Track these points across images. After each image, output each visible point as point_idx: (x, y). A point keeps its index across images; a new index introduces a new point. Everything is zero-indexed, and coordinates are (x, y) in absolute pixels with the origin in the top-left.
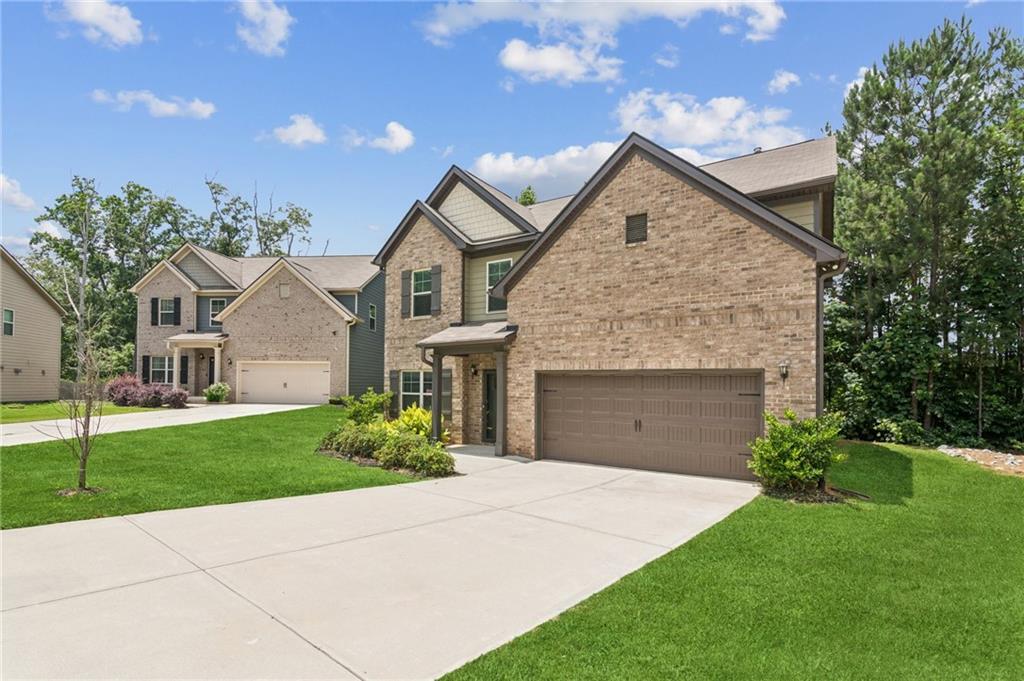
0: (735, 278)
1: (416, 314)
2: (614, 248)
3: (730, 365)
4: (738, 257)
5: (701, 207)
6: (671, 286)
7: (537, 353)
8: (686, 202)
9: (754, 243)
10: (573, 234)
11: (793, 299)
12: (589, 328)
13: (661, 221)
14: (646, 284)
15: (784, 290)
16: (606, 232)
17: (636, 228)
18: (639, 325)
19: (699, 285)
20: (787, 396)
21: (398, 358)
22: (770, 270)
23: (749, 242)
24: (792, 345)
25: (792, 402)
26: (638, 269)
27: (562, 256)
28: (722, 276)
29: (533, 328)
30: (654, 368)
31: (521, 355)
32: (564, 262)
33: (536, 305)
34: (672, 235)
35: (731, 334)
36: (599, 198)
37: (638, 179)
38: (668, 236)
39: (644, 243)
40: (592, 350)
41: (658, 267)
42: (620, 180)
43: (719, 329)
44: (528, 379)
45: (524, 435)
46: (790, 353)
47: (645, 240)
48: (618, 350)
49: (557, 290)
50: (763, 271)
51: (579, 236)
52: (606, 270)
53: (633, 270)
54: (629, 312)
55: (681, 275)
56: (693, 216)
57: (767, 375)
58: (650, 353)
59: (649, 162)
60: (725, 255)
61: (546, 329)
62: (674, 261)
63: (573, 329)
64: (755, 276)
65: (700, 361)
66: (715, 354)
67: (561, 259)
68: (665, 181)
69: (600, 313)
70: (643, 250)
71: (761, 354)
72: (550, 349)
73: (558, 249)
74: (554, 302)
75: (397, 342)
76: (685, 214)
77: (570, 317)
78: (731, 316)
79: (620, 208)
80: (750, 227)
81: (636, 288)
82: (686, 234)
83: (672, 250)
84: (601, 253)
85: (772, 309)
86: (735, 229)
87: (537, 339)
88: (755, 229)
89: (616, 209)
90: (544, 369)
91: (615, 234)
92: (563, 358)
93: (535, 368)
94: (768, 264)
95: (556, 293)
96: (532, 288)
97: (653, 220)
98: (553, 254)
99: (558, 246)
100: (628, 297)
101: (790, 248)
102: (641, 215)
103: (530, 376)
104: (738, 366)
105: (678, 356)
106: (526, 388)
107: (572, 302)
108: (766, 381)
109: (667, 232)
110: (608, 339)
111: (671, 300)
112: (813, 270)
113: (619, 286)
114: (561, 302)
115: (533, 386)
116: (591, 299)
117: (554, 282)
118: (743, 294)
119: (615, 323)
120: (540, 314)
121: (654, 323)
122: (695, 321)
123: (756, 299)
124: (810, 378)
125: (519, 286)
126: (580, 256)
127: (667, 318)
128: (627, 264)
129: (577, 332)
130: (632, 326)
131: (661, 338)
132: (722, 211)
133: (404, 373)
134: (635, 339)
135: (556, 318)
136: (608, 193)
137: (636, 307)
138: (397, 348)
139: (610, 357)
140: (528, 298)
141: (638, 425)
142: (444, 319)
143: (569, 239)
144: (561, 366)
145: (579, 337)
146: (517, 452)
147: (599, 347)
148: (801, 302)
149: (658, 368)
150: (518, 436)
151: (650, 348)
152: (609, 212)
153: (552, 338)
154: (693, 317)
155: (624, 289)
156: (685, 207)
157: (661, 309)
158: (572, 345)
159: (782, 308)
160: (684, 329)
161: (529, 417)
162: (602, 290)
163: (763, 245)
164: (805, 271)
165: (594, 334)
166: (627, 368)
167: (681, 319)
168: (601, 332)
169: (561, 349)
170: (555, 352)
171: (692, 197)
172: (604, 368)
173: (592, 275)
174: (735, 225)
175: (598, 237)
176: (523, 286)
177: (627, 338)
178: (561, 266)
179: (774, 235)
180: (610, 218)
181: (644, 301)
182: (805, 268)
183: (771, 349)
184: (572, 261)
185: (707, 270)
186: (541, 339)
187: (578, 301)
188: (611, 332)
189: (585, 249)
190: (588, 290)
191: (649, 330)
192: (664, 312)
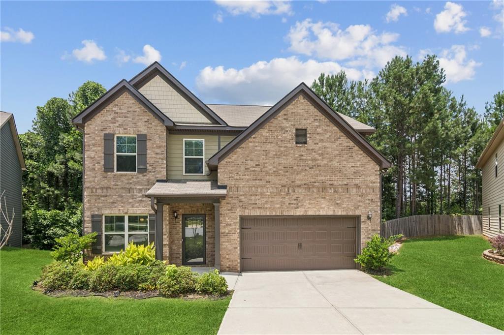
0: (349, 170)
1: (118, 170)
2: (289, 145)
3: (347, 213)
4: (350, 160)
5: (333, 132)
6: (320, 171)
7: (241, 204)
8: (326, 128)
9: (356, 154)
10: (264, 132)
11: (371, 183)
12: (275, 190)
13: (314, 135)
14: (307, 168)
15: (368, 179)
16: (284, 135)
17: (301, 136)
18: (304, 191)
19: (333, 171)
20: (370, 228)
21: (101, 205)
22: (363, 169)
23: (354, 154)
24: (372, 204)
25: (372, 230)
26: (303, 159)
27: (257, 144)
28: (343, 169)
29: (237, 188)
30: (312, 214)
31: (229, 205)
32: (258, 148)
33: (240, 173)
34: (320, 143)
35: (347, 198)
36: (280, 114)
37: (303, 109)
38: (318, 144)
39: (306, 145)
40: (277, 204)
41: (313, 160)
42: (293, 107)
43: (342, 195)
44: (235, 221)
45: (232, 257)
46: (371, 208)
47: (306, 144)
48: (292, 204)
49: (254, 165)
50: (360, 168)
51: (268, 134)
52: (285, 157)
53: (300, 160)
54: (298, 183)
55: (325, 165)
56: (330, 136)
57: (362, 218)
58: (310, 206)
59: (308, 101)
60: (344, 158)
61: (247, 189)
62: (321, 157)
63: (265, 190)
64: (357, 170)
65: (334, 211)
66: (340, 207)
67: (256, 146)
68: (316, 114)
69: (282, 182)
70: (305, 149)
71: (360, 208)
72: (250, 202)
73: (254, 139)
74: (252, 172)
75: (99, 191)
76: (326, 134)
77: (263, 183)
78: (347, 189)
79: (292, 123)
80: (354, 147)
81: (302, 170)
82: (327, 145)
83: (320, 152)
84: (281, 147)
85: (364, 187)
86: (348, 146)
87: (241, 196)
88: (357, 148)
89: (290, 123)
90: (246, 214)
91: (289, 137)
92: (258, 208)
93: (240, 214)
94: (362, 165)
95: (253, 167)
96: (236, 162)
97: (310, 134)
98: (251, 142)
99: (254, 138)
100: (297, 174)
101: (370, 159)
102: (303, 129)
103: (236, 219)
104: (351, 213)
105: (323, 208)
106: (233, 227)
107: (264, 174)
108: (362, 221)
109: (317, 141)
110: (287, 197)
111: (320, 178)
112: (378, 171)
113: (293, 168)
114: (257, 173)
115: (238, 226)
116: (276, 173)
117: (252, 160)
118: (352, 179)
119: (291, 189)
120: (242, 179)
121: (311, 190)
122: (331, 190)
123: (357, 182)
124: (378, 219)
125: (226, 160)
126: (269, 147)
127: (318, 188)
128: (297, 156)
129: (267, 192)
130: (300, 191)
131: (315, 198)
132: (343, 136)
133: (105, 217)
134: (302, 198)
135: (254, 183)
136: (285, 113)
137: (302, 180)
138: (99, 197)
139: (287, 208)
140: (234, 168)
141: (300, 246)
142: (150, 176)
143: (262, 135)
144: (257, 213)
145: (269, 195)
146: (227, 269)
147: (281, 202)
148: (374, 184)
149: (314, 214)
150: (227, 259)
151: (309, 204)
152: (286, 124)
153: (251, 195)
154: (331, 188)
155: (295, 169)
156: (326, 130)
157: (315, 182)
158: (265, 200)
159: (368, 186)
160: (327, 194)
161: (236, 246)
162: (283, 168)
163: (360, 156)
164: (376, 171)
165: (278, 194)
166: (298, 214)
167: (325, 188)
168: (282, 193)
169: (257, 202)
170: (253, 204)
171: (329, 126)
172: (285, 214)
173: (276, 159)
174: (348, 144)
175: (280, 137)
176: (229, 160)
177: (297, 198)
178: (256, 150)
179: (364, 152)
180: (287, 127)
181: (306, 177)
182: (376, 169)
183: (364, 205)
184: (263, 149)
185: (336, 165)
186: (243, 195)
187: (267, 173)
188: (288, 193)
189: (272, 143)
190: (274, 167)
191: (309, 193)
192: (317, 184)
